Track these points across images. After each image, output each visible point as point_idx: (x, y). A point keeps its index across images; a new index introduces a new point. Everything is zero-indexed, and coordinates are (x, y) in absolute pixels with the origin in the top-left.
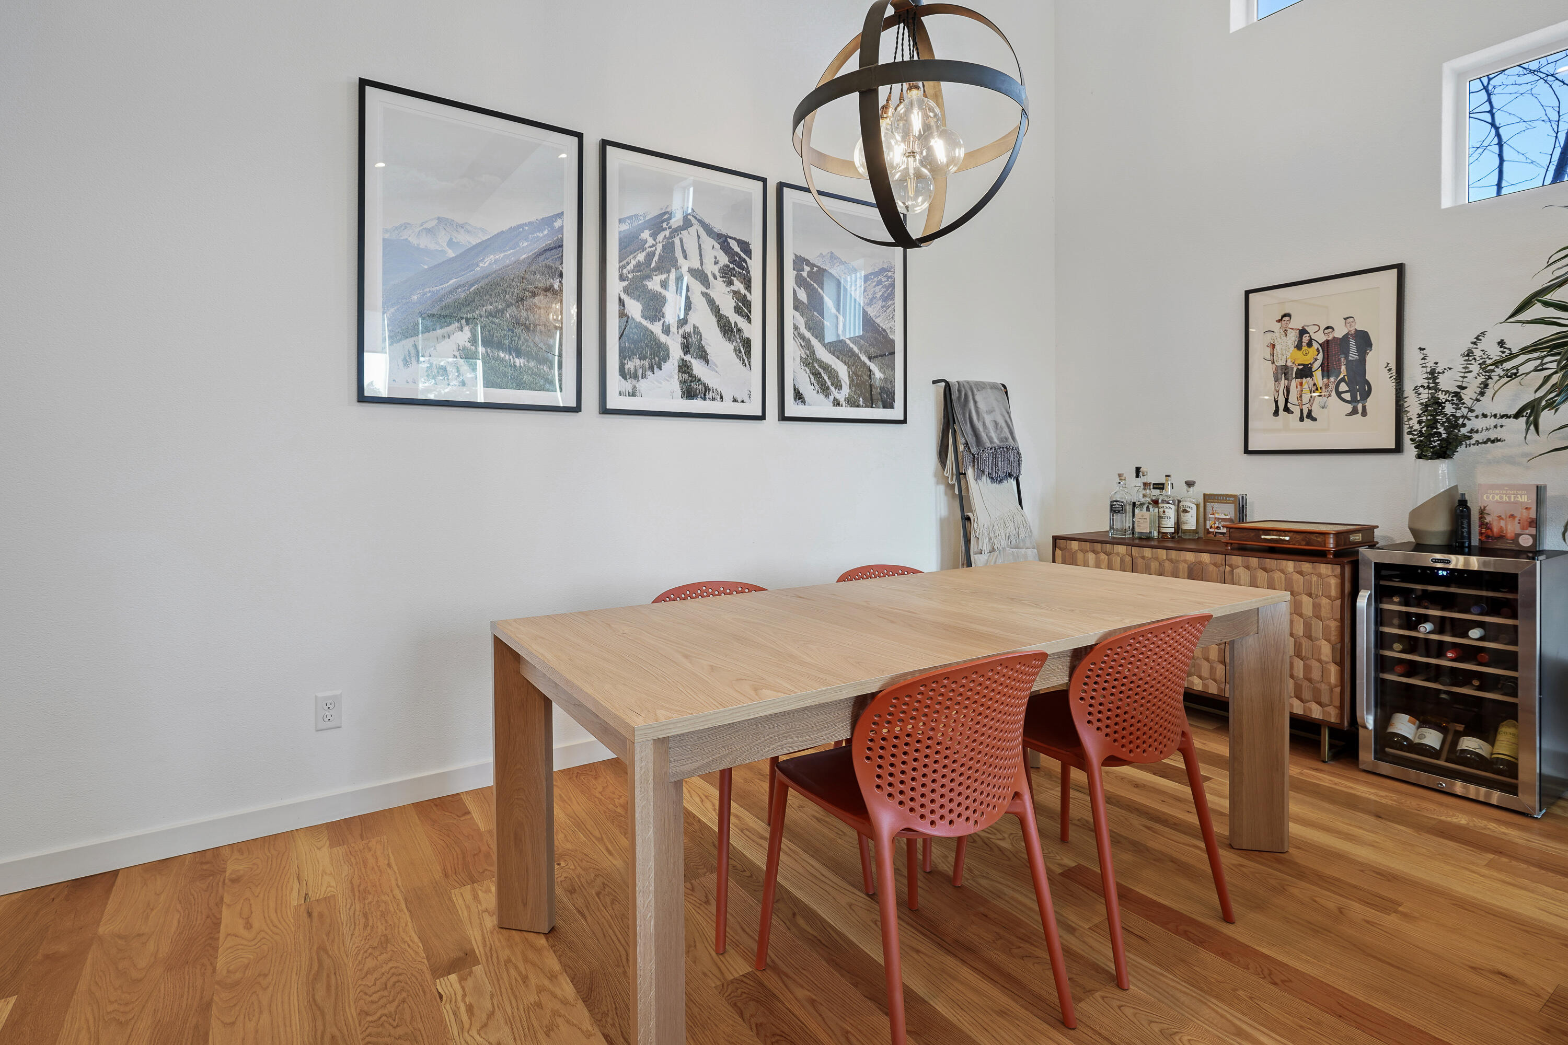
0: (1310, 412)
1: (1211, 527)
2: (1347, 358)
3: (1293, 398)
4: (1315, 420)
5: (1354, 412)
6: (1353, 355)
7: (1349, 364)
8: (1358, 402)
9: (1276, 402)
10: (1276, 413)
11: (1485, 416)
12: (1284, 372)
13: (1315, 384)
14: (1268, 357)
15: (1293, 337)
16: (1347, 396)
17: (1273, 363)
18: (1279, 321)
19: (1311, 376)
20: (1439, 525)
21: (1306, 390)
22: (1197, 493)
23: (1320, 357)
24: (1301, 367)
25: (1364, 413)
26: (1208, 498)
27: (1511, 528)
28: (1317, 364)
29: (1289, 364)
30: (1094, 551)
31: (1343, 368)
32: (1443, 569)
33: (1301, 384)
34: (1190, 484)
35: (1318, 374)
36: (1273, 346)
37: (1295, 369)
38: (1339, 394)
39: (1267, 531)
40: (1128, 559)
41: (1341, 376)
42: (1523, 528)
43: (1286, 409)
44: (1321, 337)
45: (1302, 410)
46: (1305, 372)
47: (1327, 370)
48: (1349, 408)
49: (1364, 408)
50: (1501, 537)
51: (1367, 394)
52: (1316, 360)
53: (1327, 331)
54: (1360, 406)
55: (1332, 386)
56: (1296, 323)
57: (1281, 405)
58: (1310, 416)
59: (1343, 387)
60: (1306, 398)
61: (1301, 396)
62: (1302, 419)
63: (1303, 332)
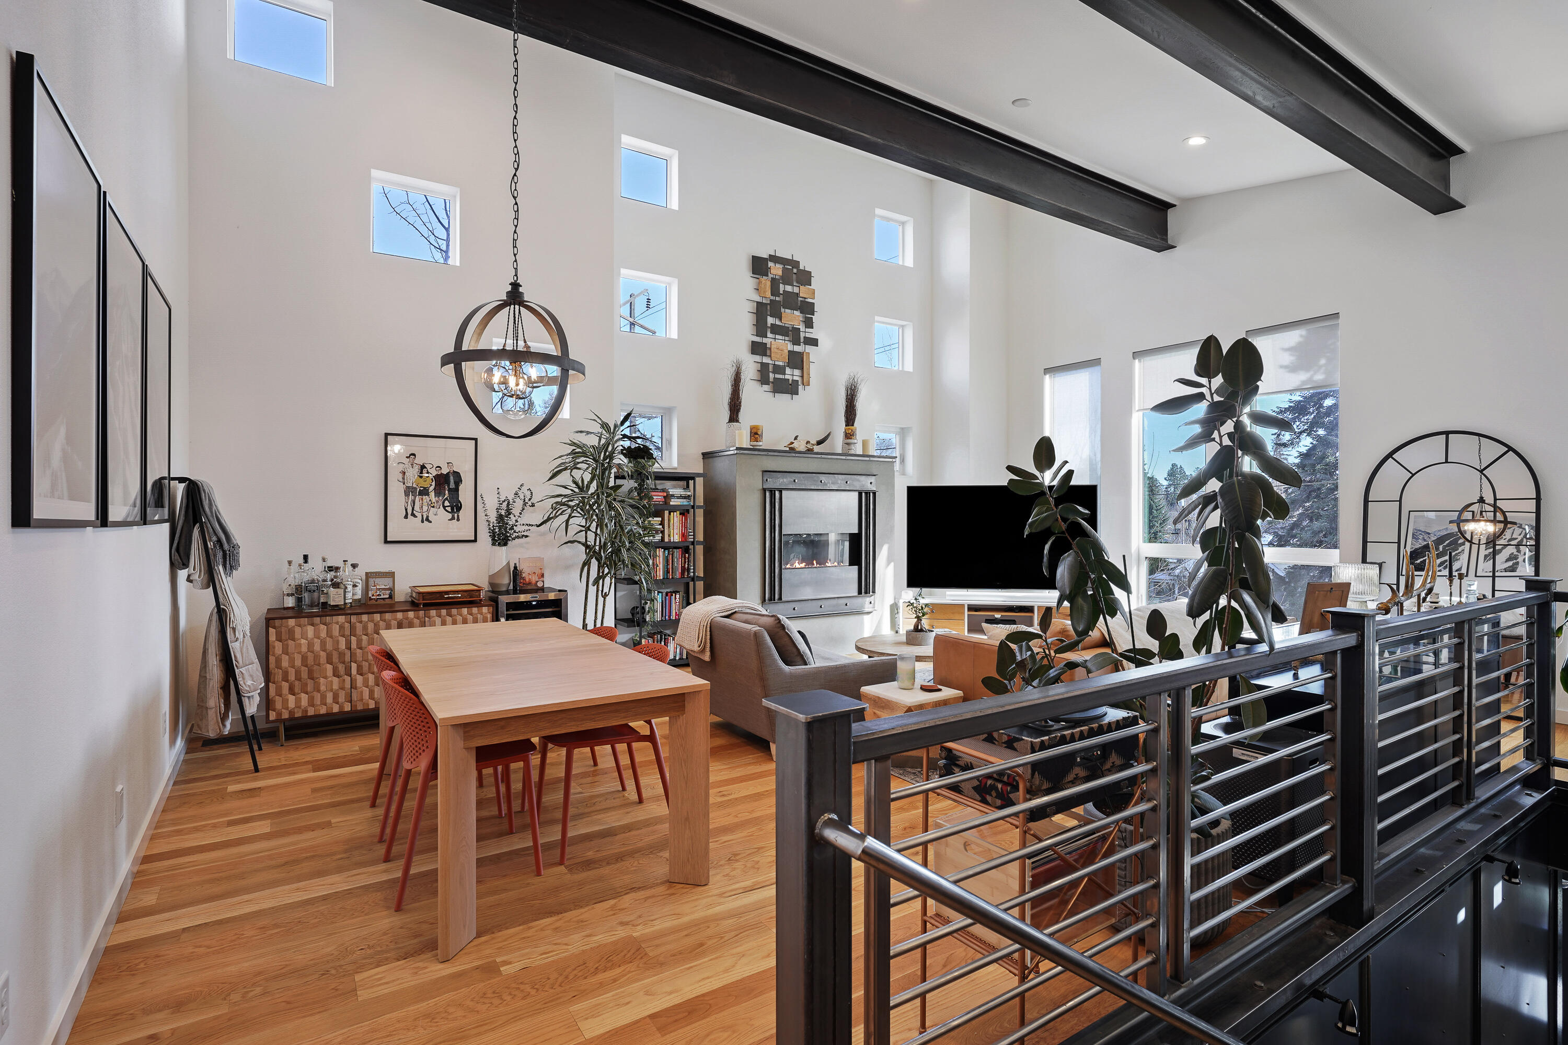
0: (428, 517)
1: (373, 595)
2: (449, 486)
3: (417, 508)
4: (431, 522)
5: (453, 518)
6: (452, 485)
7: (450, 490)
8: (455, 513)
9: (406, 510)
10: (406, 517)
11: (524, 524)
12: (409, 491)
13: (430, 500)
14: (401, 480)
15: (417, 468)
16: (449, 509)
17: (404, 484)
18: (407, 457)
19: (428, 495)
20: (505, 581)
21: (425, 504)
22: (361, 571)
23: (434, 483)
24: (422, 489)
25: (458, 520)
26: (368, 575)
27: (534, 579)
28: (432, 488)
29: (414, 486)
30: (312, 625)
31: (447, 492)
32: (534, 601)
33: (422, 499)
34: (354, 566)
35: (432, 494)
36: (404, 473)
37: (418, 490)
38: (444, 507)
39: (447, 593)
40: (347, 625)
41: (446, 497)
42: (539, 578)
43: (413, 515)
44: (434, 472)
45: (422, 516)
46: (424, 492)
47: (438, 492)
48: (450, 516)
49: (458, 516)
50: (530, 583)
51: (459, 508)
52: (431, 485)
53: (437, 469)
54: (456, 515)
55: (441, 503)
56: (419, 460)
57: (410, 512)
58: (427, 520)
59: (447, 503)
60: (425, 508)
61: (422, 507)
62: (422, 522)
63: (423, 467)
